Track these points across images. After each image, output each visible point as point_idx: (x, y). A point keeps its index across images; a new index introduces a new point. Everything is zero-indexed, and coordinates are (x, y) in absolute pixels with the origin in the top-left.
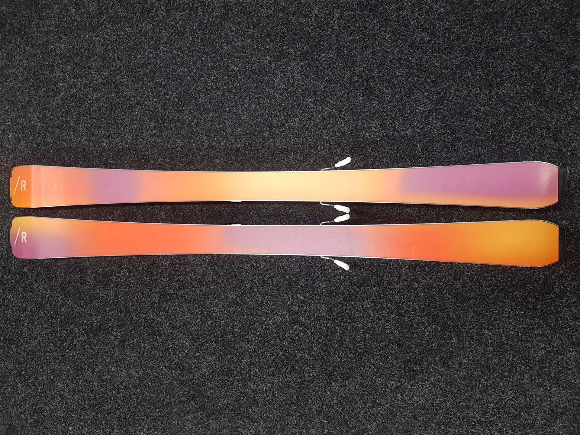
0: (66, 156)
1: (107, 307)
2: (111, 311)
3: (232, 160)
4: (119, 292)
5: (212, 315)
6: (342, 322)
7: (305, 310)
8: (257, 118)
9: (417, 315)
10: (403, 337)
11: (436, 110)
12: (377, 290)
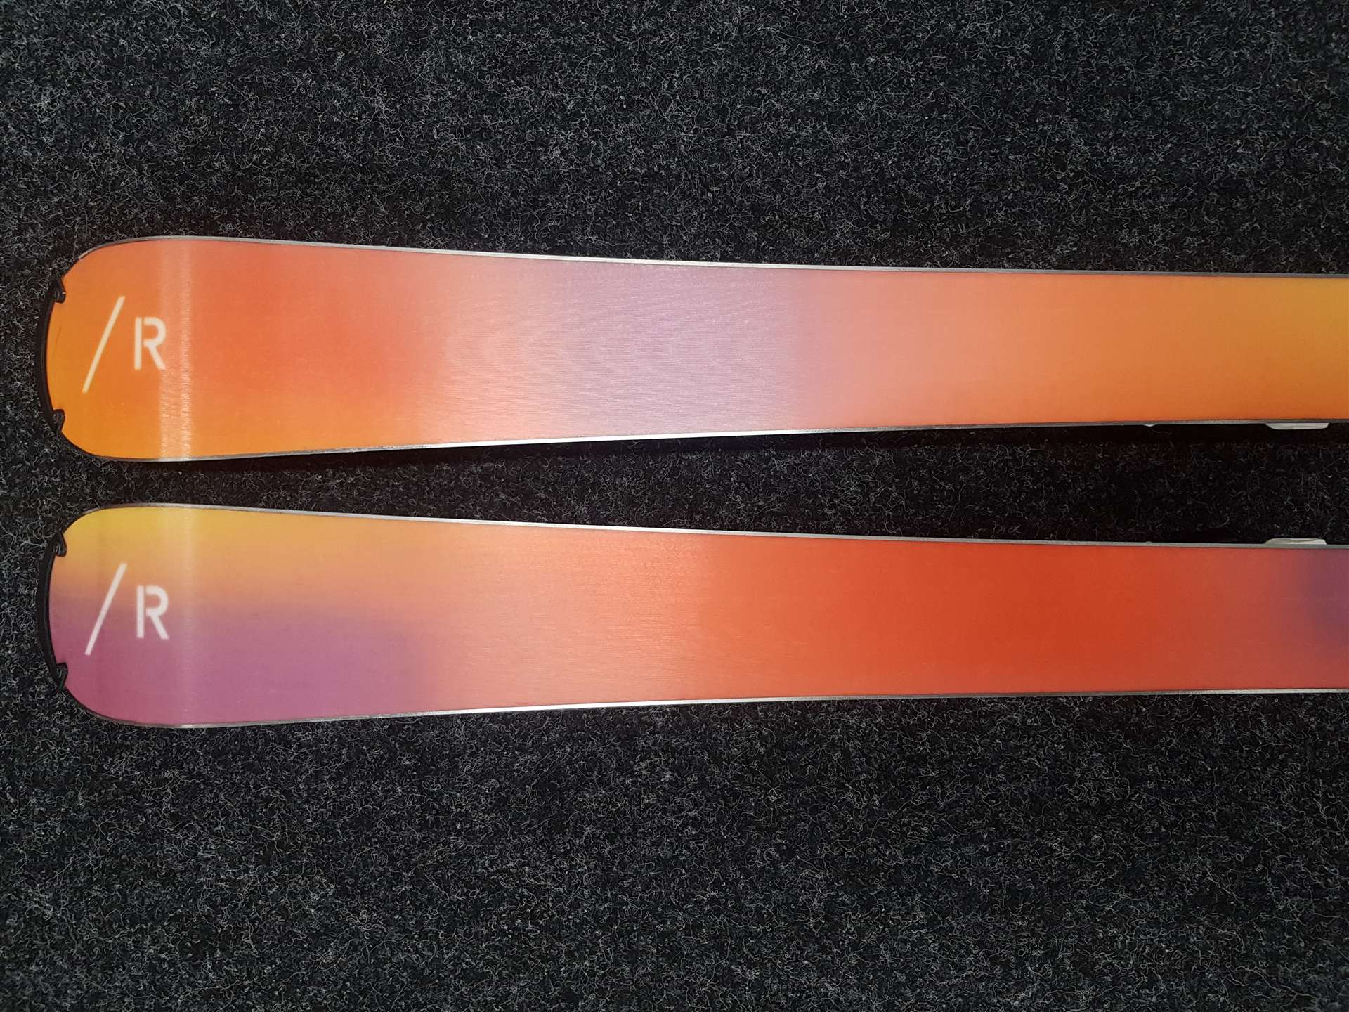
0: (347, 206)
1: (559, 939)
2: (582, 958)
3: (1204, 234)
4: (623, 865)
5: (1095, 964)
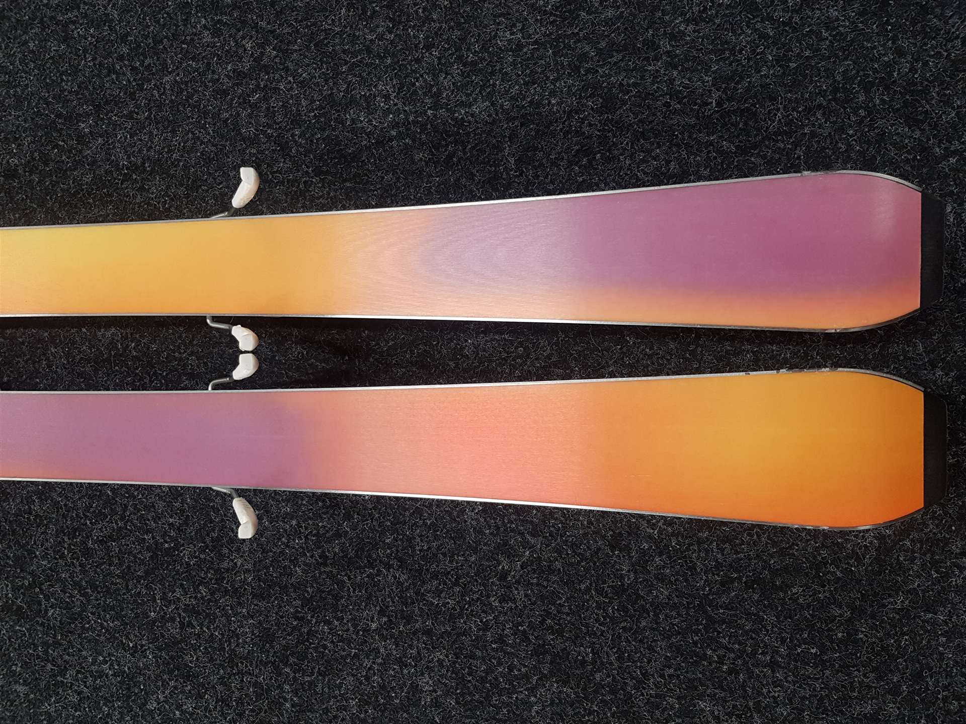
6: (299, 671)
7: (199, 635)
8: (62, 80)
9: (508, 653)
10: (467, 717)
11: (556, 40)
12: (395, 578)
